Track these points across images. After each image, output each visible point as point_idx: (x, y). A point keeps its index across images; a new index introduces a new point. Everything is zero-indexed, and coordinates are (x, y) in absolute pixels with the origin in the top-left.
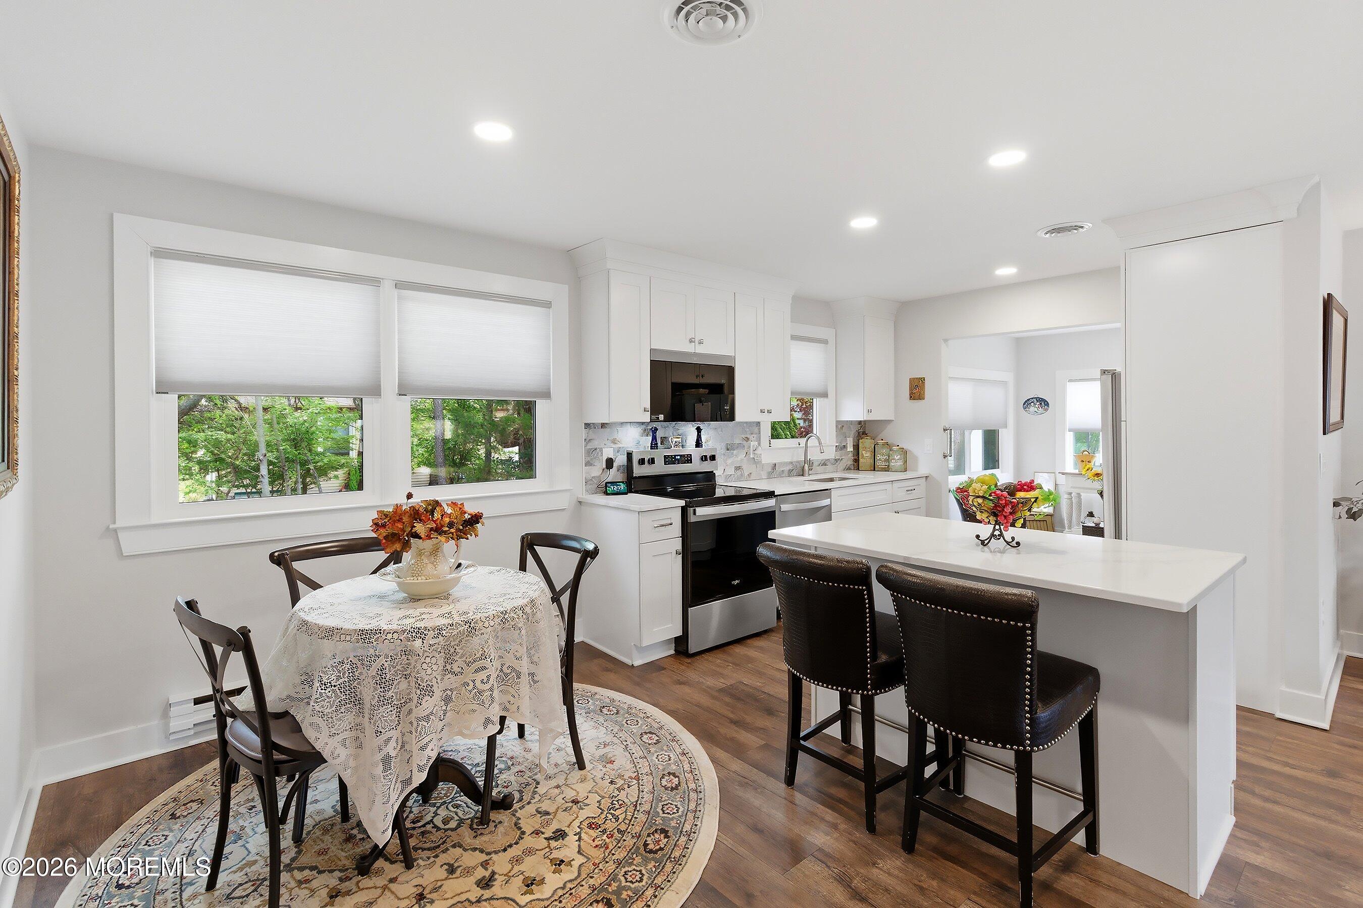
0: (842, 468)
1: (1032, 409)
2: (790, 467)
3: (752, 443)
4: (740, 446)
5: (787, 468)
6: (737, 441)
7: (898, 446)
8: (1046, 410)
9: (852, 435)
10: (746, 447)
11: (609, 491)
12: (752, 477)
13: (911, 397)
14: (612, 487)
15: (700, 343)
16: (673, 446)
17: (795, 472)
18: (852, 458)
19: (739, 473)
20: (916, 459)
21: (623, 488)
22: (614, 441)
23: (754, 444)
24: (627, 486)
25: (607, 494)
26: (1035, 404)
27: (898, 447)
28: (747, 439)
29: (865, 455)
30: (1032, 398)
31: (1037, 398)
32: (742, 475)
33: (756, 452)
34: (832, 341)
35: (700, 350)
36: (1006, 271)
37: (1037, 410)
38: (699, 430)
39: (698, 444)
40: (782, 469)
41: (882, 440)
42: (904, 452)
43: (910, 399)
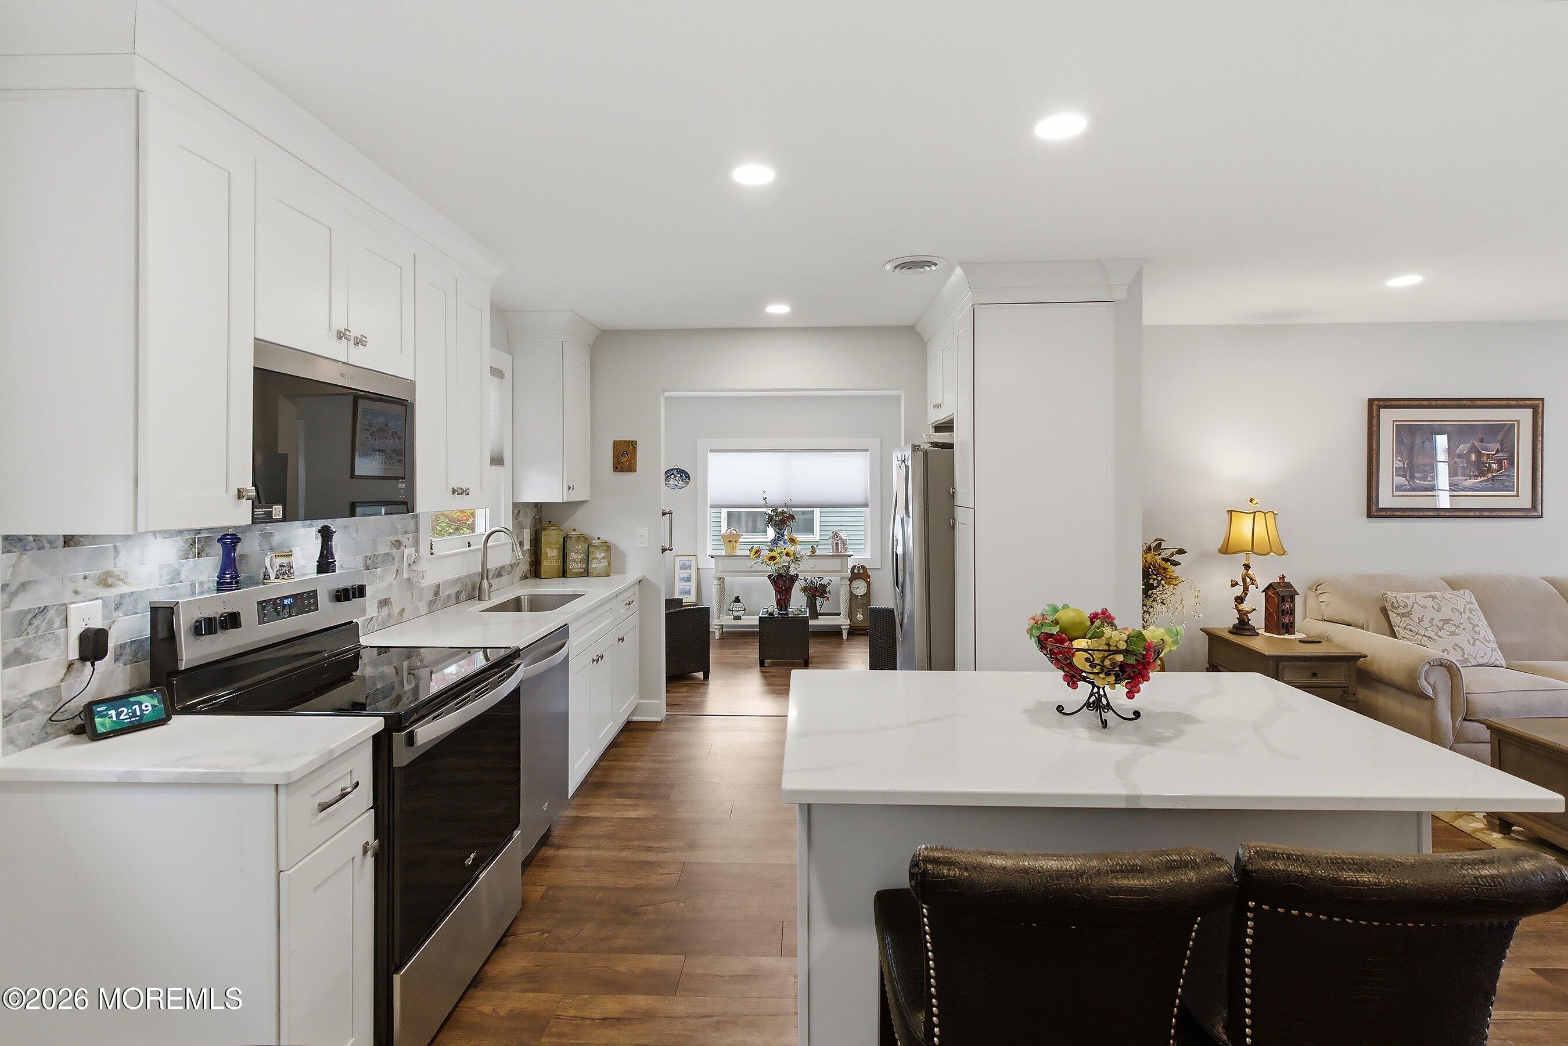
0: (518, 577)
1: (672, 482)
2: (458, 588)
3: (407, 551)
4: (388, 558)
5: (452, 591)
6: (383, 549)
7: (599, 538)
8: (687, 483)
9: (528, 526)
10: (397, 559)
11: (103, 725)
12: (406, 615)
13: (617, 468)
14: (113, 713)
15: (359, 342)
16: (273, 576)
17: (463, 596)
18: (529, 560)
19: (385, 611)
20: (623, 555)
21: (150, 708)
22: (105, 581)
23: (409, 551)
24: (164, 702)
25: (97, 737)
26: (675, 477)
27: (599, 541)
28: (398, 544)
29: (550, 554)
30: (672, 470)
31: (678, 469)
32: (390, 615)
33: (415, 567)
34: (508, 374)
35: (360, 357)
36: (778, 309)
37: (676, 483)
38: (326, 534)
39: (325, 564)
40: (447, 593)
41: (574, 530)
42: (607, 547)
43: (615, 471)
